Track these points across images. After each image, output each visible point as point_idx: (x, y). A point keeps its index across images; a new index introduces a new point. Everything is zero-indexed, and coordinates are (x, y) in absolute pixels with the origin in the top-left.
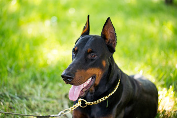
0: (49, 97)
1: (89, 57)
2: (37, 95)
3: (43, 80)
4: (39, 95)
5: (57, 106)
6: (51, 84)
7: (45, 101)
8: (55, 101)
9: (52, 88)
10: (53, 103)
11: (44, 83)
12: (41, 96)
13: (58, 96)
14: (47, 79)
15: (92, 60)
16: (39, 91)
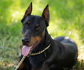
0: (10, 47)
1: (37, 29)
2: (2, 45)
3: (8, 34)
4: (4, 45)
5: (14, 54)
6: (12, 37)
7: (7, 50)
8: (13, 50)
9: (13, 40)
10: (12, 51)
11: (8, 36)
12: (5, 46)
13: (15, 46)
14: (10, 33)
15: (38, 31)
16: (4, 42)
